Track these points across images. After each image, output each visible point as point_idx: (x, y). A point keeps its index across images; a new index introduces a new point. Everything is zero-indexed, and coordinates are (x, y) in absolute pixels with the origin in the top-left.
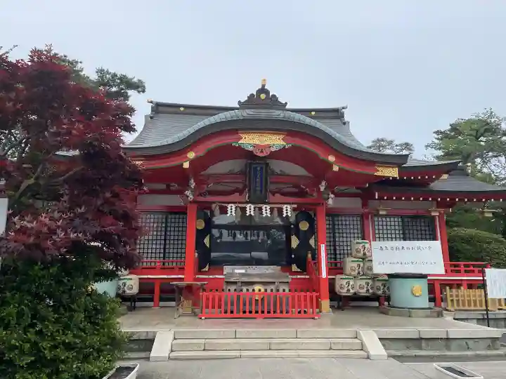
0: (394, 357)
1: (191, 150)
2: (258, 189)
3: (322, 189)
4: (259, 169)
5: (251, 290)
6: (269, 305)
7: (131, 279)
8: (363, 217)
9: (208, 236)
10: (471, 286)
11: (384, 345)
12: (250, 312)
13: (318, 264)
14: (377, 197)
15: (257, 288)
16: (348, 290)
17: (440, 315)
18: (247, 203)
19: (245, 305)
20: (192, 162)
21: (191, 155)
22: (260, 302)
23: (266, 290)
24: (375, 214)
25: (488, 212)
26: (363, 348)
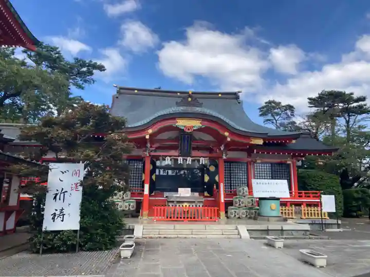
1: (150, 128)
2: (186, 148)
3: (222, 149)
4: (187, 137)
5: (181, 206)
6: (191, 214)
8: (248, 164)
9: (154, 174)
10: (309, 205)
11: (249, 233)
12: (181, 218)
13: (219, 192)
14: (255, 152)
15: (184, 204)
17: (285, 220)
18: (179, 156)
19: (178, 214)
20: (151, 135)
21: (150, 131)
22: (186, 212)
23: (189, 206)
24: (255, 162)
25: (320, 162)
26: (239, 234)
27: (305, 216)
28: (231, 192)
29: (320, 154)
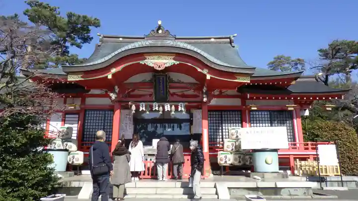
1: (113, 67)
2: (161, 92)
3: (204, 91)
4: (161, 79)
7: (78, 154)
8: (243, 112)
16: (226, 162)
18: (154, 102)
20: (114, 75)
21: (114, 70)
24: (250, 110)
25: (329, 107)
26: (217, 194)
29: (327, 98)
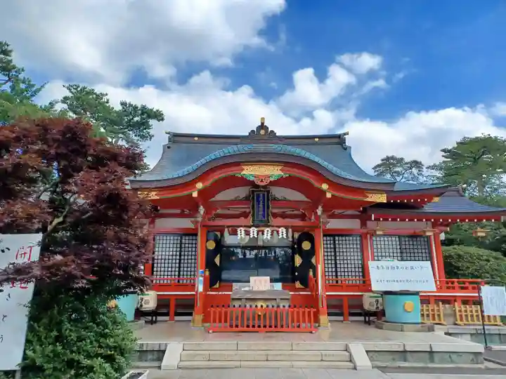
0: (378, 367)
1: (199, 181)
2: (261, 213)
3: (319, 213)
4: (261, 195)
5: (254, 306)
6: (270, 320)
7: (148, 294)
8: (363, 237)
9: (219, 255)
10: (465, 302)
11: (370, 358)
12: (254, 326)
14: (373, 219)
15: (259, 304)
17: (431, 329)
18: (251, 226)
19: (248, 320)
20: (200, 192)
21: (200, 185)
22: (262, 317)
23: (267, 306)
24: (373, 234)
25: (480, 232)
26: (351, 360)
27: (461, 320)
28: (337, 282)
29: (480, 220)
